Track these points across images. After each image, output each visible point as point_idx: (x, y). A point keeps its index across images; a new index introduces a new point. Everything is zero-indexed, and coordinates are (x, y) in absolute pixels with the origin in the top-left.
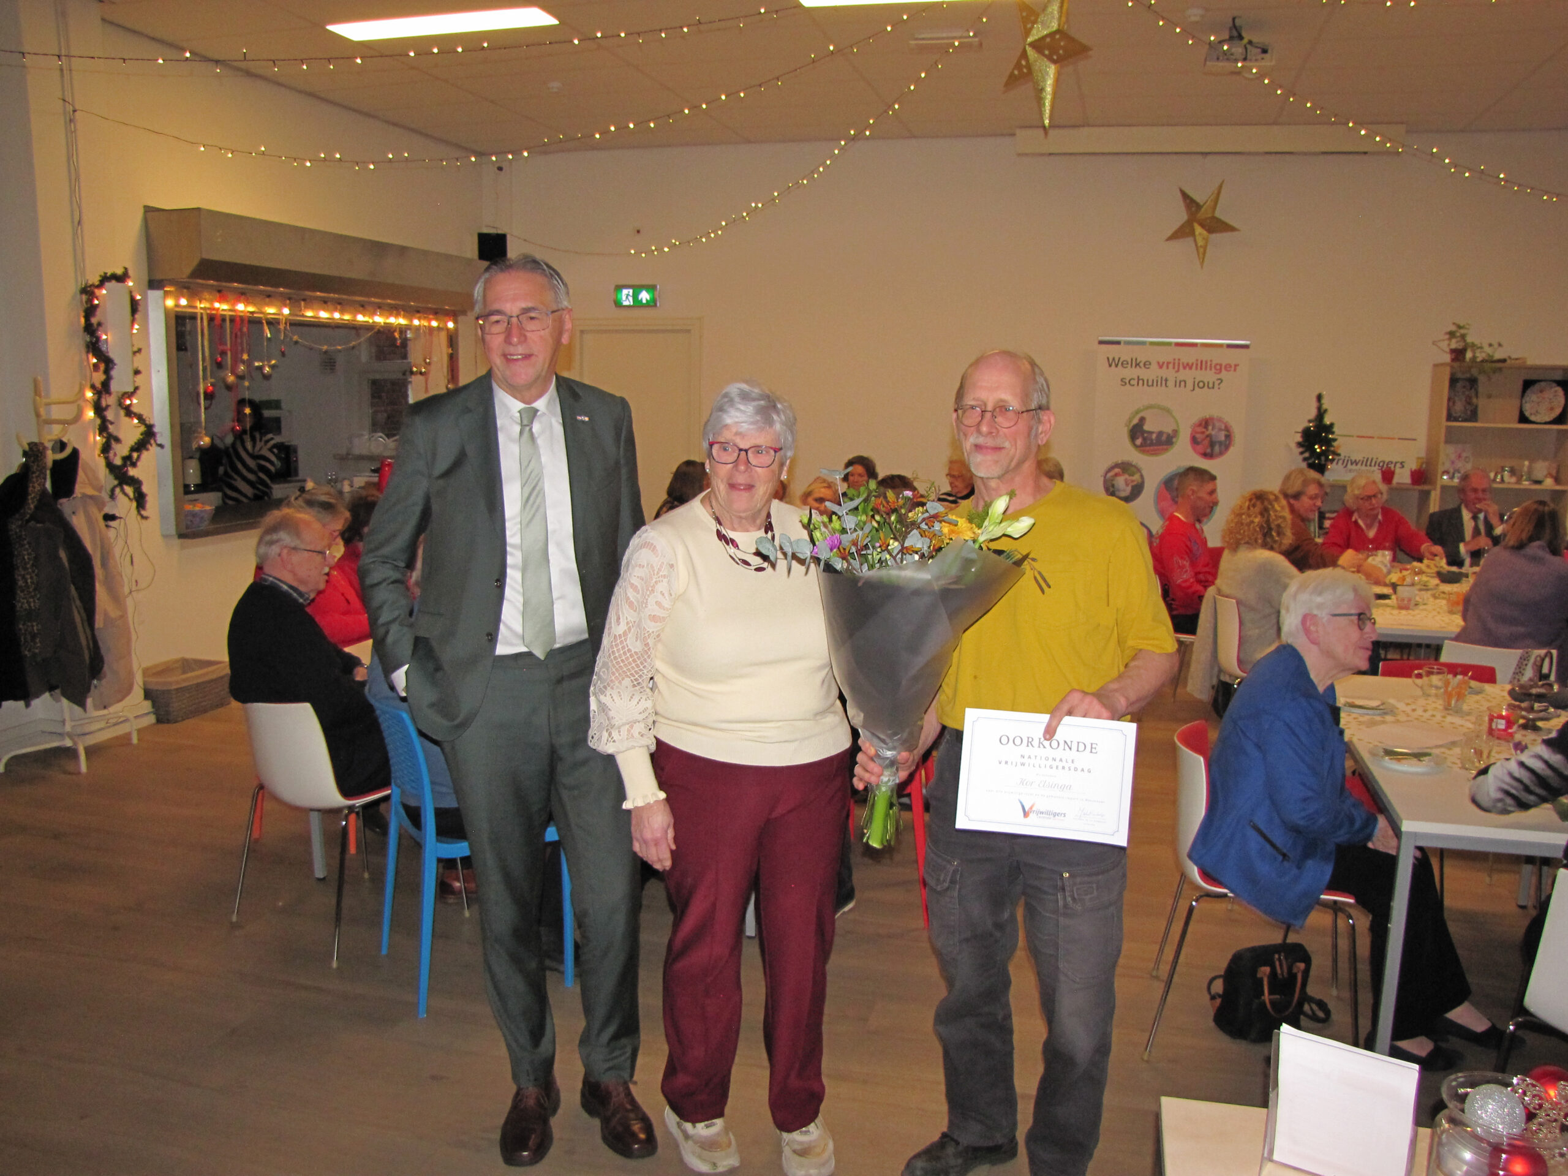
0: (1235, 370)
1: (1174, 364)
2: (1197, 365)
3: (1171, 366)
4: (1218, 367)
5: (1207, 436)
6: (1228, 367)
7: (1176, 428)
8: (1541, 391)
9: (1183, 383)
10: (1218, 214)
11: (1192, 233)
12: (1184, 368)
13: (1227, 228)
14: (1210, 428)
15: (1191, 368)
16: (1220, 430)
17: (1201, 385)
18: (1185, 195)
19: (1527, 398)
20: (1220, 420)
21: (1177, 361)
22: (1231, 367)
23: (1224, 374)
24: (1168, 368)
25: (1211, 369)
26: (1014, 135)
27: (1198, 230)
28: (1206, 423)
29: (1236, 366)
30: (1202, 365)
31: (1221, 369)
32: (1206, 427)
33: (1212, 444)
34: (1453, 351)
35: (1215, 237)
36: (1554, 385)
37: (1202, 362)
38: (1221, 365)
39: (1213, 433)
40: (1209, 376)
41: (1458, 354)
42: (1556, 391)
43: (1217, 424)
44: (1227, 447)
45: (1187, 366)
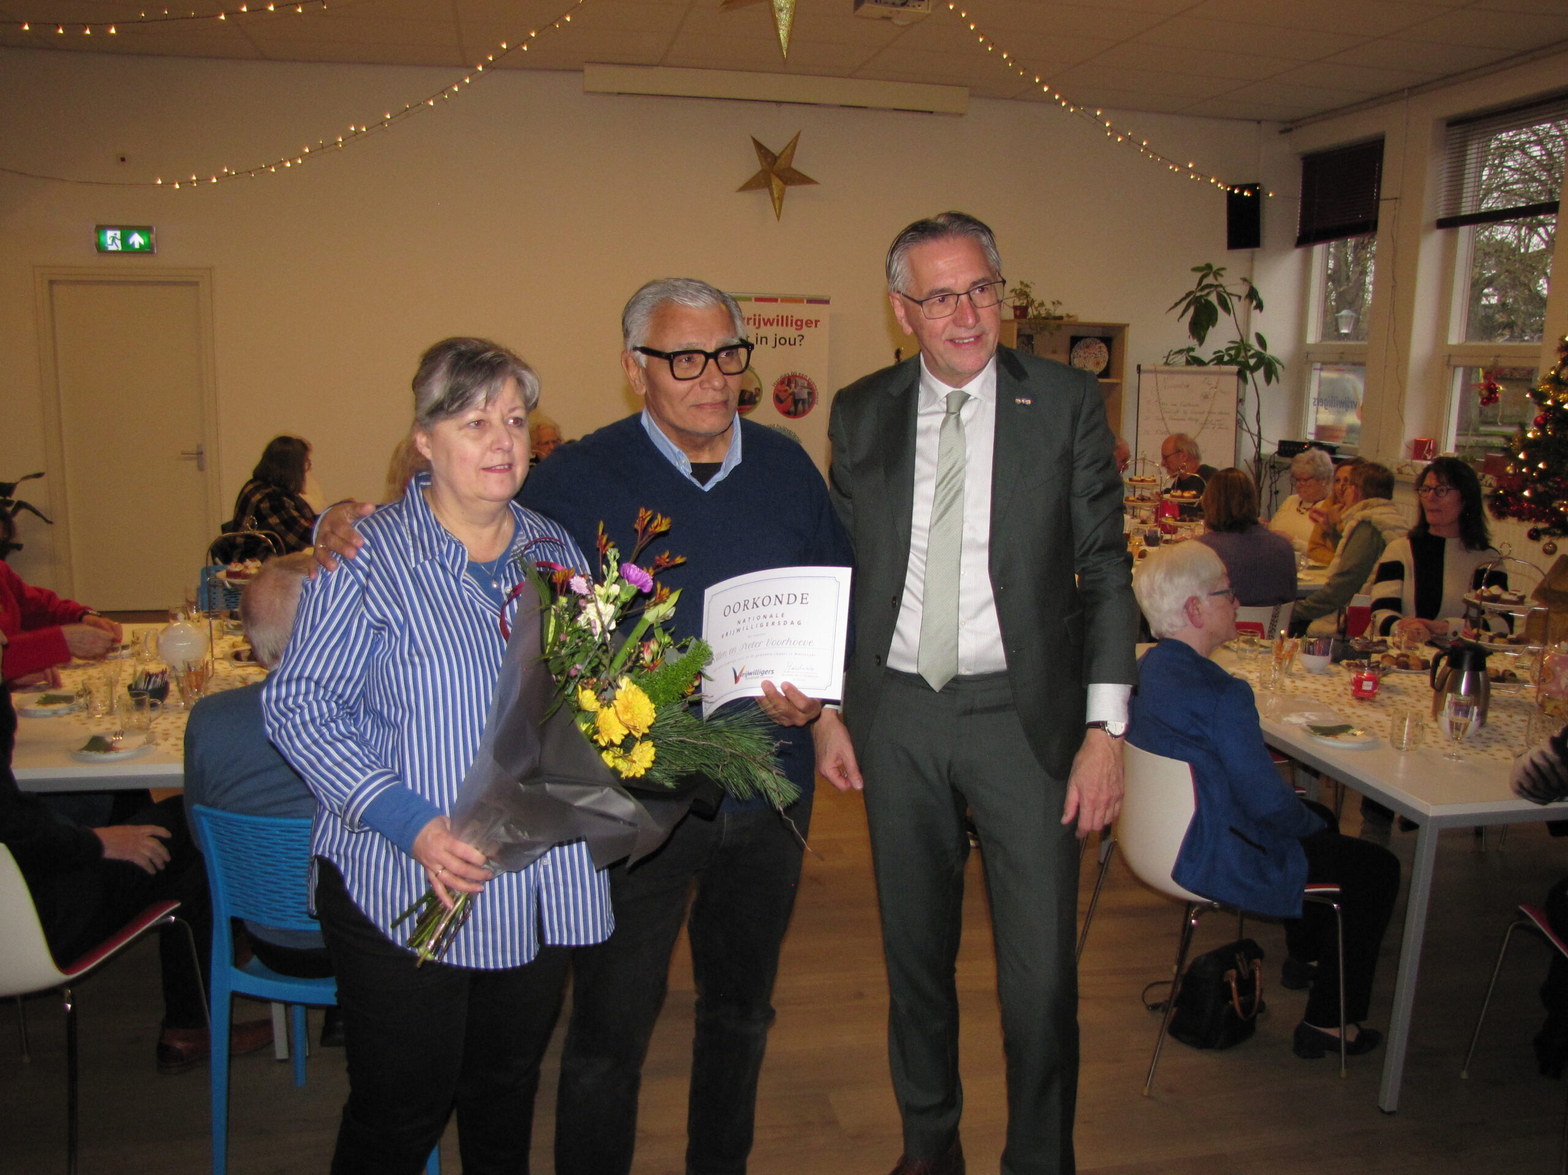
0: (816, 326)
1: (755, 320)
2: (778, 320)
3: (751, 322)
4: (799, 323)
5: (790, 394)
6: (809, 323)
7: (759, 386)
8: (1087, 347)
9: (764, 340)
10: (794, 165)
11: (769, 185)
12: (765, 324)
13: (805, 180)
14: (793, 385)
15: (771, 324)
16: (803, 387)
17: (783, 341)
18: (759, 146)
19: (1074, 354)
20: (802, 377)
21: (757, 318)
22: (812, 323)
23: (805, 331)
24: (748, 324)
25: (792, 325)
26: (582, 71)
27: (776, 183)
28: (788, 380)
29: (816, 322)
30: (783, 321)
31: (802, 325)
32: (789, 385)
33: (796, 402)
34: (1015, 308)
35: (791, 190)
36: (1098, 341)
37: (782, 317)
38: (802, 321)
39: (796, 391)
40: (791, 332)
41: (1021, 312)
42: (1100, 347)
43: (800, 382)
44: (811, 405)
45: (769, 322)
